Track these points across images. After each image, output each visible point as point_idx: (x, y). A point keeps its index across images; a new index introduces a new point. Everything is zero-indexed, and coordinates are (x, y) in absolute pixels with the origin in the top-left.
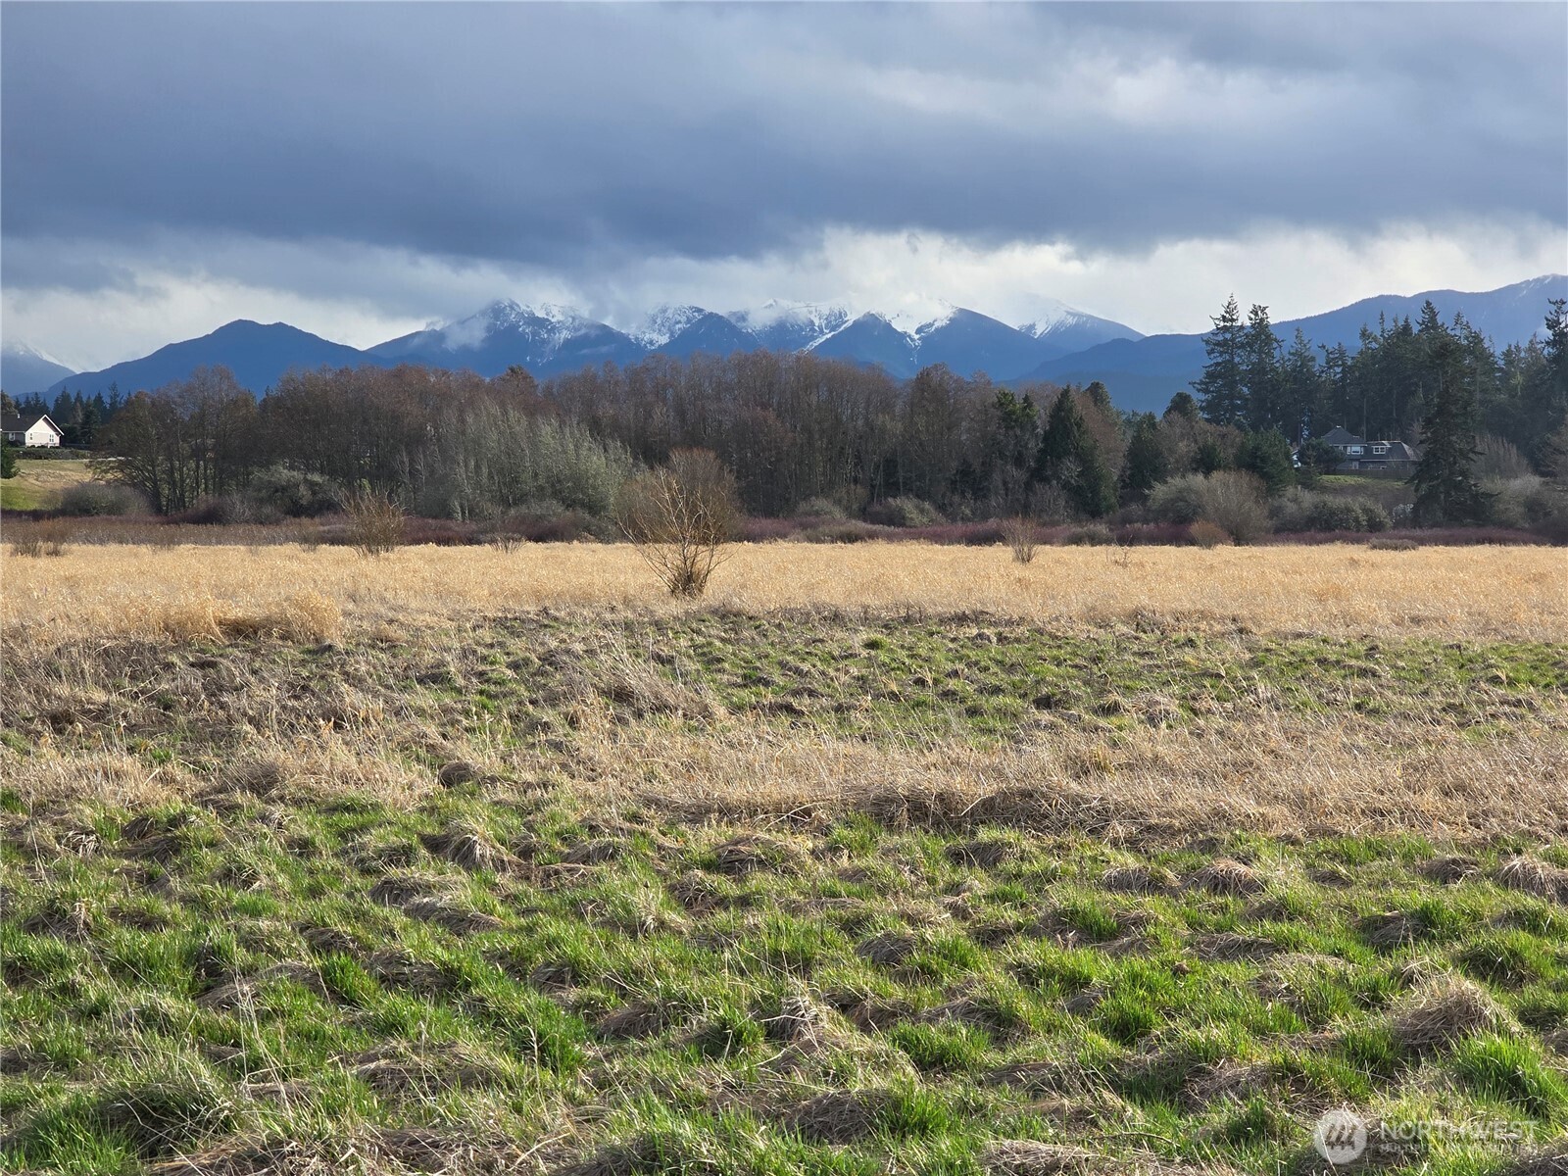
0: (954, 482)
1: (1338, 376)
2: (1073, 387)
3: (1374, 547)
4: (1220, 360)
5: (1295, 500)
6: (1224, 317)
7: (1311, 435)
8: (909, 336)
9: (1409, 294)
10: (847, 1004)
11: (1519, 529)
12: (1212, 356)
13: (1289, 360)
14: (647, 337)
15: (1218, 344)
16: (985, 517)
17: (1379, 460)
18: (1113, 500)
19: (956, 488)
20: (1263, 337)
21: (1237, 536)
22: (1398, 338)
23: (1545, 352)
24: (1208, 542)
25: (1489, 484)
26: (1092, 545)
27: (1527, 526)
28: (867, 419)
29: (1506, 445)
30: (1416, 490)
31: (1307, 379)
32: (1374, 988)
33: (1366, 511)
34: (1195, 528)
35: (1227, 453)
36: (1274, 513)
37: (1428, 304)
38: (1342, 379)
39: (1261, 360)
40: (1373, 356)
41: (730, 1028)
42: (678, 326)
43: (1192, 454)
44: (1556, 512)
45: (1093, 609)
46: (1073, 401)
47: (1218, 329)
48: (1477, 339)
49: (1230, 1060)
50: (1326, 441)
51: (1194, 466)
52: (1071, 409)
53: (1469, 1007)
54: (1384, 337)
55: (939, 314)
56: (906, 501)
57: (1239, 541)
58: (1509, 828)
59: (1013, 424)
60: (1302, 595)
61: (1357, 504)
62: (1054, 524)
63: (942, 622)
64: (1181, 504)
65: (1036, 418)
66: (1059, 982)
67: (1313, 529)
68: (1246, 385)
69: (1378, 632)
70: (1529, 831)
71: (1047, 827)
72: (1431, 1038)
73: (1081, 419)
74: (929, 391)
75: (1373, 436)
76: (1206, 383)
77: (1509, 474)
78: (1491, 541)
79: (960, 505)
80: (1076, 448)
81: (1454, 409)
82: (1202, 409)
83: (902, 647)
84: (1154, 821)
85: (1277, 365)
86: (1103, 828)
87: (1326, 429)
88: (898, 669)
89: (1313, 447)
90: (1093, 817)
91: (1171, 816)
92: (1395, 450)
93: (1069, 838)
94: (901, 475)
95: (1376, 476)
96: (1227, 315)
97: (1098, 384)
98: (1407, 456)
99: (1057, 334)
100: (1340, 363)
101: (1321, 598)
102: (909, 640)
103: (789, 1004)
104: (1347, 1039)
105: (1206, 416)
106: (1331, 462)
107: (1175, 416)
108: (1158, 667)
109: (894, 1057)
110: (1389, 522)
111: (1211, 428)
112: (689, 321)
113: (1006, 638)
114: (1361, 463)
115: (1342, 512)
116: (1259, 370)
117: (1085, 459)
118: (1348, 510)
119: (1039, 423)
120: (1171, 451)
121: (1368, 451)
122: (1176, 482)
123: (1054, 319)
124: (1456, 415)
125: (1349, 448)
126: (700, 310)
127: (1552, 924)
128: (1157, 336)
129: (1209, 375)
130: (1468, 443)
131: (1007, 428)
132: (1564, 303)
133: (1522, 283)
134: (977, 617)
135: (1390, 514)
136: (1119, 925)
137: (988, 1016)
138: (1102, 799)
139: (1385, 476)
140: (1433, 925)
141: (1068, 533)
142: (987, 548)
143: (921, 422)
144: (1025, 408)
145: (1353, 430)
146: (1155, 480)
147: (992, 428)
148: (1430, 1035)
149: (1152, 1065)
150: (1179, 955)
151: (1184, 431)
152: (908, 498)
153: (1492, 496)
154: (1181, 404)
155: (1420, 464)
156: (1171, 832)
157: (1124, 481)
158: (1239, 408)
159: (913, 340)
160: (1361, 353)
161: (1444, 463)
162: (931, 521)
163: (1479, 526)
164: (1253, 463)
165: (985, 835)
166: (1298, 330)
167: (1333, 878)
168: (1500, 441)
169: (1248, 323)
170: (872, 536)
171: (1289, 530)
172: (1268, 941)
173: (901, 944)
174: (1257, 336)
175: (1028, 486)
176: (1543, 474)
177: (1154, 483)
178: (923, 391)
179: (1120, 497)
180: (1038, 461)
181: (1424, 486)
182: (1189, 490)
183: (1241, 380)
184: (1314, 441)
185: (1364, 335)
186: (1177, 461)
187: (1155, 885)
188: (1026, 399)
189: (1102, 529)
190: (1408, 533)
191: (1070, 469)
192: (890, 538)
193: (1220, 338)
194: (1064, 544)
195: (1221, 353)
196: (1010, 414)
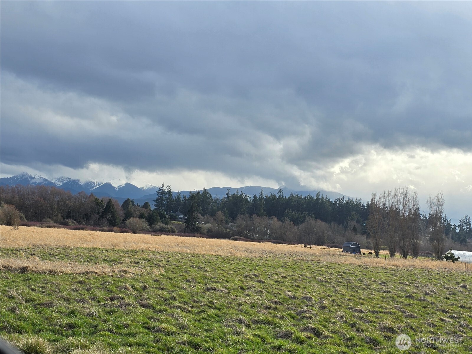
4: (160, 196)
7: (172, 213)
8: (116, 188)
12: (158, 195)
13: (176, 197)
14: (57, 183)
15: (160, 192)
18: (119, 223)
19: (83, 218)
27: (207, 234)
30: (185, 225)
31: (179, 201)
33: (171, 228)
36: (152, 228)
38: (185, 202)
42: (64, 181)
43: (139, 214)
44: (214, 232)
47: (160, 189)
50: (175, 214)
55: (123, 183)
59: (98, 205)
76: (156, 201)
80: (111, 212)
85: (172, 198)
94: (71, 215)
96: (162, 187)
106: (174, 218)
110: (176, 231)
112: (67, 181)
114: (182, 219)
115: (166, 229)
116: (169, 199)
117: (113, 214)
119: (104, 205)
121: (183, 217)
122: (132, 219)
125: (180, 216)
126: (70, 179)
129: (157, 199)
130: (196, 216)
131: (96, 206)
144: (101, 202)
147: (93, 206)
152: (71, 220)
153: (201, 227)
154: (146, 204)
159: (117, 189)
169: (166, 189)
174: (168, 192)
175: (99, 219)
180: (102, 213)
181: (187, 224)
183: (164, 201)
191: (109, 216)
193: (160, 191)
195: (160, 195)
196: (97, 203)
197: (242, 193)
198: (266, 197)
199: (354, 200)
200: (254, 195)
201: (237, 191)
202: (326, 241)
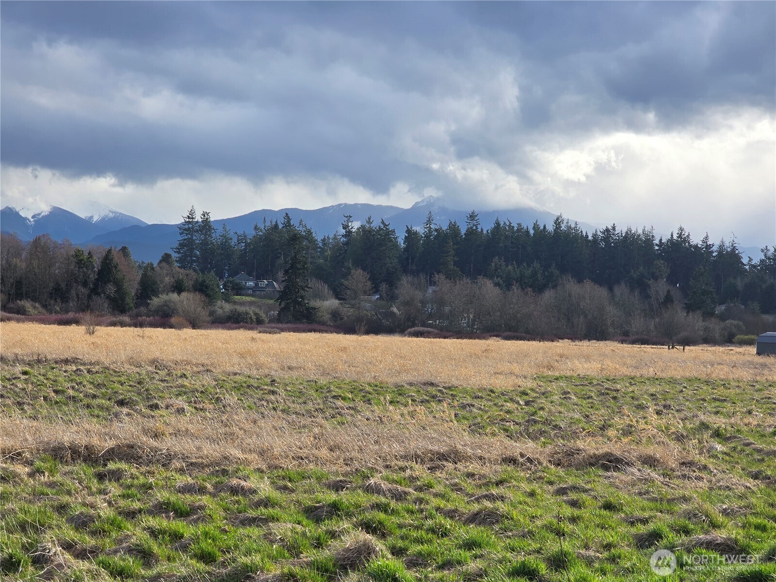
0: (51, 294)
1: (243, 248)
2: (113, 249)
3: (260, 332)
4: (186, 237)
5: (221, 308)
6: (188, 216)
7: (229, 276)
8: (28, 219)
9: (277, 209)
10: (68, 546)
11: (327, 326)
12: (182, 235)
13: (220, 239)
15: (185, 230)
16: (67, 312)
17: (262, 289)
18: (132, 305)
19: (52, 297)
20: (207, 227)
21: (193, 324)
22: (272, 230)
23: (342, 240)
24: (179, 327)
25: (316, 303)
26: (122, 327)
27: (332, 324)
28: (7, 260)
29: (322, 284)
30: (280, 305)
31: (228, 249)
32: (318, 539)
33: (256, 314)
34: (173, 320)
35: (189, 283)
36: (212, 313)
37: (287, 214)
38: (245, 249)
39: (206, 239)
40: (260, 239)
41: (14, 559)
43: (172, 283)
44: (346, 318)
45: (132, 358)
46: (113, 255)
47: (185, 222)
48: (309, 233)
49: (262, 572)
50: (236, 279)
51: (172, 289)
52: (112, 259)
53: (369, 547)
54: (265, 230)
55: (44, 209)
56: (27, 302)
57: (194, 326)
58: (363, 466)
59: (82, 266)
60: (234, 354)
61: (251, 310)
62: (102, 316)
63: (56, 362)
64: (165, 308)
65: (94, 263)
66: (169, 536)
67: (230, 322)
68: (198, 251)
69: (273, 373)
70: (372, 467)
71: (141, 463)
72: (351, 561)
73: (117, 264)
74: (39, 247)
75: (259, 278)
76: (178, 249)
77: (323, 298)
78: (315, 331)
79: (54, 305)
80: (114, 279)
81: (299, 266)
82: (177, 261)
83: (40, 374)
84: (194, 461)
85: (214, 241)
86: (169, 463)
87: (237, 273)
88: (41, 385)
89: (231, 282)
90: (164, 458)
91: (202, 458)
92: (270, 285)
93: (153, 468)
94: (24, 289)
95: (260, 297)
96: (190, 216)
97: (125, 247)
98: (275, 288)
99: (103, 220)
100: (244, 241)
101: (242, 356)
102: (42, 371)
103: (41, 547)
104: (314, 562)
105: (178, 265)
106: (239, 290)
107: (164, 264)
108: (172, 387)
109: (100, 572)
110: (267, 320)
111: (182, 271)
113: (91, 371)
114: (253, 291)
115: (244, 314)
116: (205, 243)
117: (118, 285)
118: (247, 313)
119: (95, 265)
120: (162, 282)
121: (257, 285)
122: (164, 297)
123: (103, 214)
124: (300, 269)
125: (247, 283)
127: (393, 510)
128: (154, 224)
129: (180, 245)
130: (304, 282)
131: (79, 267)
132: (351, 217)
133: (330, 207)
134: (75, 361)
135: (267, 316)
136: (191, 510)
137: (139, 552)
138: (168, 449)
139: (265, 297)
140: (339, 510)
141: (109, 321)
142: (68, 326)
143: (35, 263)
144: (89, 258)
145: (249, 274)
146: (153, 296)
147: (72, 267)
148: (351, 560)
149: (226, 574)
150: (222, 524)
151: (168, 272)
152: (28, 301)
153: (316, 309)
154: (166, 258)
155: (282, 292)
156: (202, 466)
157: (137, 296)
158: (194, 261)
159: (30, 221)
160: (254, 237)
161: (293, 292)
162: (39, 312)
163: (309, 323)
164: (201, 288)
165: (111, 466)
166: (224, 224)
167: (285, 488)
168: (320, 282)
169: (200, 220)
170: (9, 319)
171: (219, 322)
172: (264, 517)
173: (88, 518)
174: (204, 227)
175: (89, 297)
176: (340, 299)
177: (153, 297)
178: (36, 247)
179: (136, 303)
180: (94, 284)
181: (283, 303)
182: (170, 301)
183: (197, 247)
184: (231, 279)
185: (256, 228)
186: (164, 287)
187: (202, 490)
188: (89, 253)
189: (126, 319)
190: (275, 325)
191: (111, 289)
192: (18, 321)
193: (186, 227)
194: (107, 326)
195: (187, 234)
196: (81, 261)
197: (383, 222)
198: (436, 230)
199: (640, 232)
200: (408, 228)
201: (369, 219)
202: (611, 330)
